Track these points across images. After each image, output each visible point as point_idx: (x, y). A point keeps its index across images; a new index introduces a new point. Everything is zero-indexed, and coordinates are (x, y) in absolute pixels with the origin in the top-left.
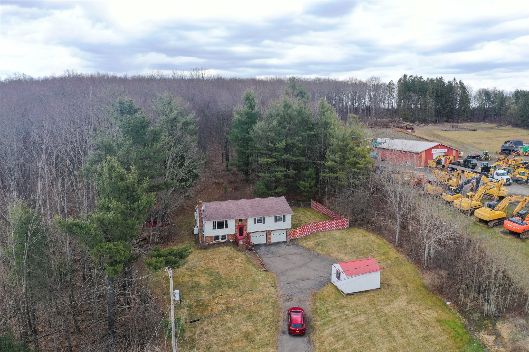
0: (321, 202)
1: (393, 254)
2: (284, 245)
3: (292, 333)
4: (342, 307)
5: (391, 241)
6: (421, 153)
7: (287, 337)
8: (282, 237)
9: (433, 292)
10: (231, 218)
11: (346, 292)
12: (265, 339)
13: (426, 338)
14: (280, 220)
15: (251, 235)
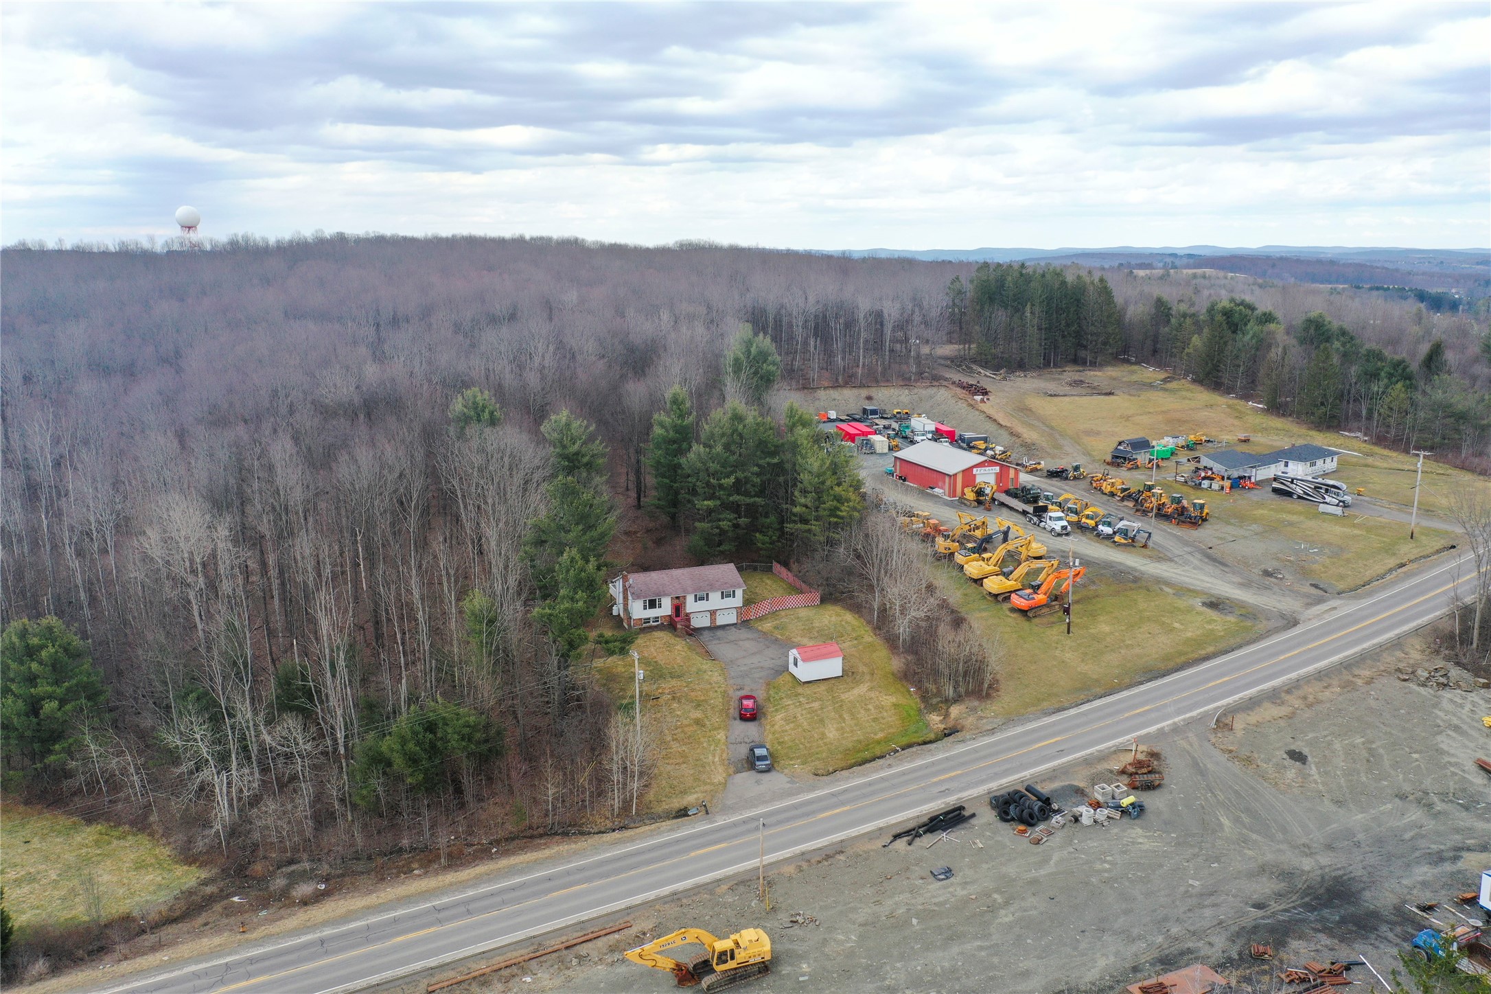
0: (786, 564)
1: (869, 637)
2: (733, 629)
3: (743, 718)
4: (797, 695)
5: (869, 622)
6: (955, 475)
7: (738, 722)
8: (732, 618)
9: (901, 679)
10: (666, 595)
11: (803, 680)
12: (716, 724)
13: (875, 720)
14: (728, 596)
15: (691, 616)
